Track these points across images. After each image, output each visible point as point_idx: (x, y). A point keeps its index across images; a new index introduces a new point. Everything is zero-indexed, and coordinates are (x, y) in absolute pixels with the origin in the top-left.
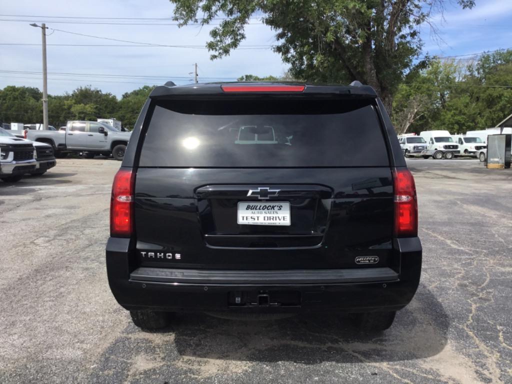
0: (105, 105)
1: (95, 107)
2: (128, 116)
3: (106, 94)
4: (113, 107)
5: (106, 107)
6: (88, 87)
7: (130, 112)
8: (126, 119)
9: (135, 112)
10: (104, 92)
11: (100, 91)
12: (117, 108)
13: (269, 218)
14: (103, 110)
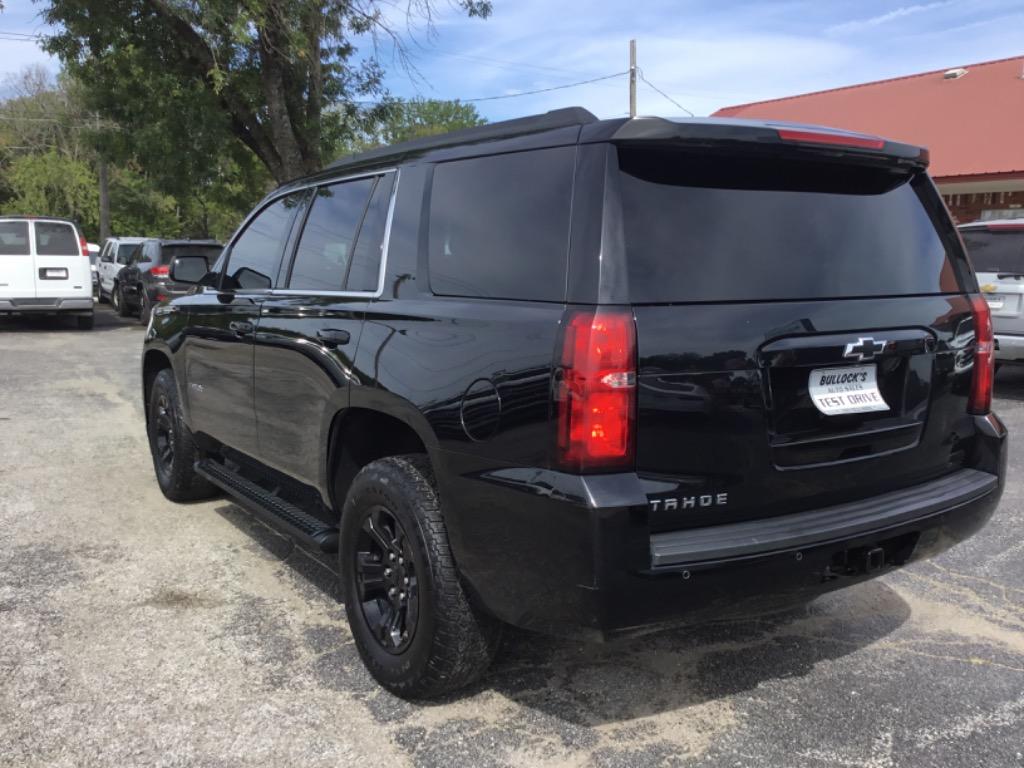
13: (857, 399)
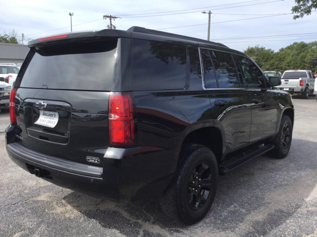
0: (262, 56)
1: (256, 58)
2: (277, 63)
3: (268, 50)
4: (267, 58)
5: (263, 58)
6: (257, 46)
7: (278, 60)
8: (275, 65)
9: (282, 60)
10: (266, 49)
11: (264, 48)
12: (270, 59)
13: (49, 122)
14: (261, 60)
